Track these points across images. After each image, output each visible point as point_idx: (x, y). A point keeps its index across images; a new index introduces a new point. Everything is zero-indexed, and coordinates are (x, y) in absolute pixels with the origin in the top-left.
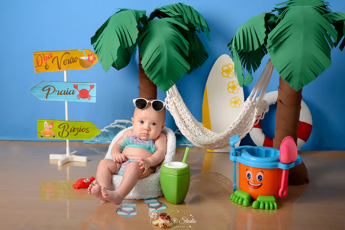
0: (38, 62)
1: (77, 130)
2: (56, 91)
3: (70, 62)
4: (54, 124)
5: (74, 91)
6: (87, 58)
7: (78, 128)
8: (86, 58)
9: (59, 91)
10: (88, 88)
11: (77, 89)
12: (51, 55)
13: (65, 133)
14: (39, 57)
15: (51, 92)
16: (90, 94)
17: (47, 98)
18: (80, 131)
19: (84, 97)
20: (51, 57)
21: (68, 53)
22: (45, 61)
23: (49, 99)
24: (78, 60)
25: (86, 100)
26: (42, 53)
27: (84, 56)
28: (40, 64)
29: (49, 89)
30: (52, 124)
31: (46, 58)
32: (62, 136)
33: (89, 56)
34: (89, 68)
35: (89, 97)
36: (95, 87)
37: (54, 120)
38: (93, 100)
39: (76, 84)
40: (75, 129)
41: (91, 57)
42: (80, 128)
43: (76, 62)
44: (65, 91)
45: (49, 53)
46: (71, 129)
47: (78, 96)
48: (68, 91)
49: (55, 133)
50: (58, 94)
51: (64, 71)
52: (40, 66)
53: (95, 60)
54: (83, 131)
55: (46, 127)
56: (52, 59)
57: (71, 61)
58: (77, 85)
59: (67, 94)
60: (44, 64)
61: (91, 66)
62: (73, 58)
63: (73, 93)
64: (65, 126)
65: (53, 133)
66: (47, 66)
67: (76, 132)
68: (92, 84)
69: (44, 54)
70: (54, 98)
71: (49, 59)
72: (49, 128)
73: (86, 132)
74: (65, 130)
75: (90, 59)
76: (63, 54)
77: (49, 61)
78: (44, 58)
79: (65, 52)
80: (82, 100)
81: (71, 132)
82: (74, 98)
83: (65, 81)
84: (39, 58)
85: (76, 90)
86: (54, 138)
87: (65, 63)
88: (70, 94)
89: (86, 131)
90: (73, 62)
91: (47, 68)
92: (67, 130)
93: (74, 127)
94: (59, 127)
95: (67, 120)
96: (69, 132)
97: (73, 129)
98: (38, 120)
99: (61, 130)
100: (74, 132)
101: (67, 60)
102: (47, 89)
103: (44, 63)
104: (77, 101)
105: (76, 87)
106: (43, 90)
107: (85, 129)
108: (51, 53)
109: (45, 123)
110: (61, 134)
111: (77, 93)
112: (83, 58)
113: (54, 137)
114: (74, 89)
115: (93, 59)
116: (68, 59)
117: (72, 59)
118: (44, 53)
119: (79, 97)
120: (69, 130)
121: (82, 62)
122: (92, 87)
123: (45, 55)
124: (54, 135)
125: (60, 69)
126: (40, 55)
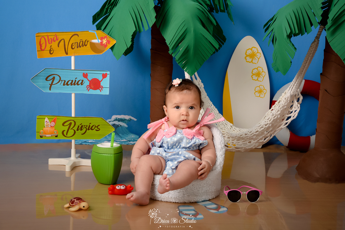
0: (41, 45)
1: (85, 128)
2: (62, 81)
3: (79, 46)
4: (57, 121)
5: (83, 81)
6: (100, 41)
7: (87, 126)
8: (98, 41)
9: (65, 81)
10: (100, 78)
11: (87, 78)
12: (57, 37)
13: (71, 132)
14: (43, 39)
15: (55, 82)
16: (102, 84)
17: (50, 90)
18: (89, 129)
19: (95, 89)
20: (57, 39)
21: (77, 35)
22: (49, 44)
23: (53, 91)
24: (89, 43)
25: (97, 92)
26: (46, 34)
27: (96, 39)
28: (43, 48)
29: (54, 78)
30: (54, 121)
31: (50, 40)
32: (67, 135)
33: (102, 39)
34: (101, 54)
35: (100, 89)
36: (108, 76)
37: (57, 116)
38: (106, 92)
39: (85, 72)
40: (83, 126)
41: (104, 40)
42: (90, 126)
43: (86, 46)
44: (72, 81)
45: (54, 34)
46: (79, 126)
47: (88, 86)
48: (75, 81)
49: (57, 132)
50: (64, 85)
51: (71, 57)
52: (43, 50)
53: (109, 44)
54: (93, 128)
55: (46, 125)
56: (57, 42)
57: (81, 45)
58: (87, 73)
59: (74, 84)
60: (48, 48)
61: (104, 51)
62: (83, 41)
63: (82, 84)
64: (71, 124)
65: (55, 132)
66: (51, 50)
67: (84, 130)
68: (105, 73)
69: (48, 36)
70: (59, 89)
71: (54, 41)
72: (51, 127)
73: (96, 130)
74: (71, 128)
75: (104, 43)
76: (71, 36)
77: (54, 45)
78: (49, 41)
79: (73, 33)
80: (92, 92)
81: (78, 130)
82: (83, 89)
83: (73, 68)
84: (43, 41)
85: (85, 80)
86: (57, 138)
87: (73, 47)
88: (78, 84)
89: (96, 128)
90: (83, 46)
91: (52, 52)
92: (73, 128)
93: (81, 124)
94: (63, 125)
95: (73, 115)
96: (76, 130)
97: (80, 126)
98: (38, 117)
99: (66, 128)
100: (81, 130)
101: (75, 43)
102: (50, 79)
103: (48, 46)
104: (87, 92)
105: (85, 76)
106: (46, 79)
107: (95, 127)
108: (57, 34)
109: (46, 120)
110: (65, 133)
111: (86, 83)
112: (95, 41)
113: (56, 136)
114: (83, 78)
115: (106, 43)
116: (77, 43)
117: (81, 42)
118: (49, 34)
119: (89, 88)
120: (75, 128)
121: (93, 46)
122: (104, 76)
123: (50, 37)
124: (56, 135)
125: (67, 54)
126: (43, 37)
